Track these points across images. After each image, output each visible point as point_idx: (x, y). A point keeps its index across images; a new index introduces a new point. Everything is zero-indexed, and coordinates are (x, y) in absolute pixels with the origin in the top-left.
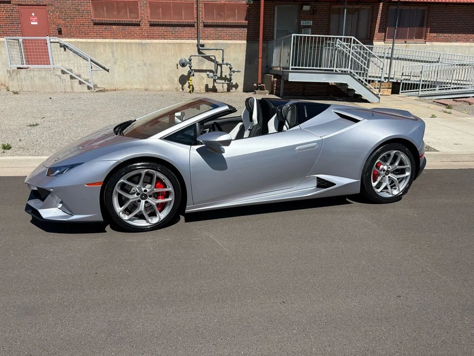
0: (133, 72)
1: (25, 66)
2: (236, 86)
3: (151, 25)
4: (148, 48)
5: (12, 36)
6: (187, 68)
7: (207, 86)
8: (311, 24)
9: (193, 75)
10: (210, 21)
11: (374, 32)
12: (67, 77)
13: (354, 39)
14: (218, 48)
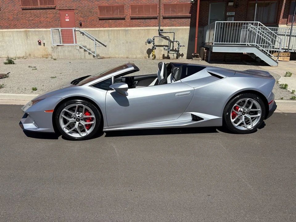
0: (120, 47)
1: (62, 44)
2: (182, 55)
3: (131, 19)
4: (129, 32)
5: (56, 27)
6: (152, 45)
7: (164, 55)
8: (234, 14)
9: (155, 49)
10: (167, 15)
11: (280, 18)
12: (82, 50)
13: (259, 24)
14: (171, 32)
